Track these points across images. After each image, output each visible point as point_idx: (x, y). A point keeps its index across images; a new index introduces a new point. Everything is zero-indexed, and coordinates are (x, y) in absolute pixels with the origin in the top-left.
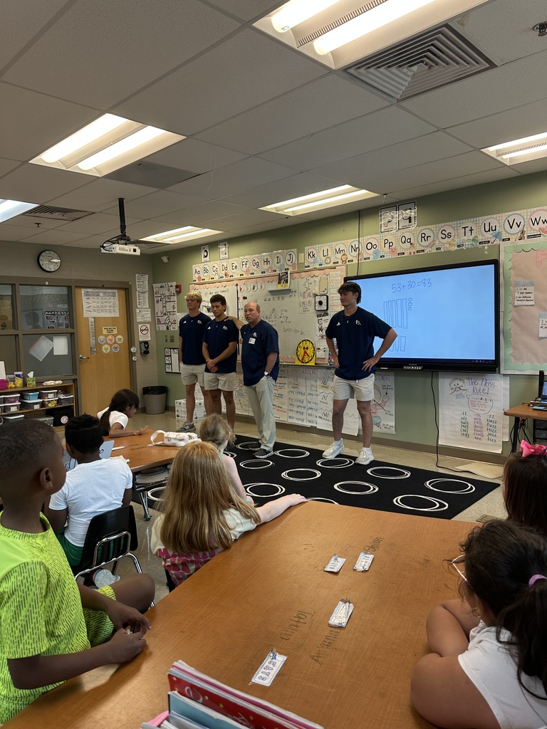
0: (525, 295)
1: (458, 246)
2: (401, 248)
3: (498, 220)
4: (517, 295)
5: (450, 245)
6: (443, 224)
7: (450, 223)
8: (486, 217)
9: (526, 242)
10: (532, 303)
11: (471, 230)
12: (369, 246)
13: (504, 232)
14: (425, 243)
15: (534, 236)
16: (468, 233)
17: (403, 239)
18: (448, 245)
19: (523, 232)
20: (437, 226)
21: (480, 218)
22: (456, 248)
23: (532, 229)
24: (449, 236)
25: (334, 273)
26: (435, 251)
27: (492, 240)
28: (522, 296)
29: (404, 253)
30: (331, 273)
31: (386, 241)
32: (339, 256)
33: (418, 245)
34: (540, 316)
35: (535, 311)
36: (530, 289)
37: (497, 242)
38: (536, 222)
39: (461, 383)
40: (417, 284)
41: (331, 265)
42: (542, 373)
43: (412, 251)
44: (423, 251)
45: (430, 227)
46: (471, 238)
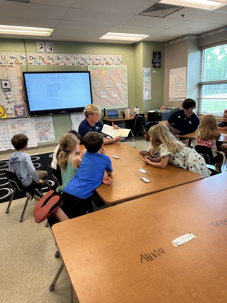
0: (96, 84)
1: (73, 64)
2: (48, 61)
3: (85, 56)
4: (94, 84)
5: (69, 63)
6: (66, 54)
7: (69, 55)
8: (82, 55)
9: (94, 66)
10: (99, 87)
11: (77, 59)
12: (31, 58)
13: (88, 61)
14: (58, 61)
15: (97, 64)
16: (76, 60)
17: (49, 58)
18: (69, 64)
19: (93, 62)
20: (64, 54)
21: (80, 55)
22: (72, 65)
23: (96, 62)
24: (68, 59)
25: (12, 69)
26: (64, 65)
27: (84, 64)
28: (95, 84)
29: (50, 64)
30: (10, 69)
31: (40, 57)
32: (13, 60)
33: (56, 61)
34: (101, 91)
35: (100, 90)
36: (98, 82)
37: (86, 65)
38: (97, 59)
39: (79, 116)
40: (61, 78)
41: (8, 64)
42: (105, 109)
43: (54, 63)
44: (59, 64)
45: (60, 54)
46: (77, 61)
